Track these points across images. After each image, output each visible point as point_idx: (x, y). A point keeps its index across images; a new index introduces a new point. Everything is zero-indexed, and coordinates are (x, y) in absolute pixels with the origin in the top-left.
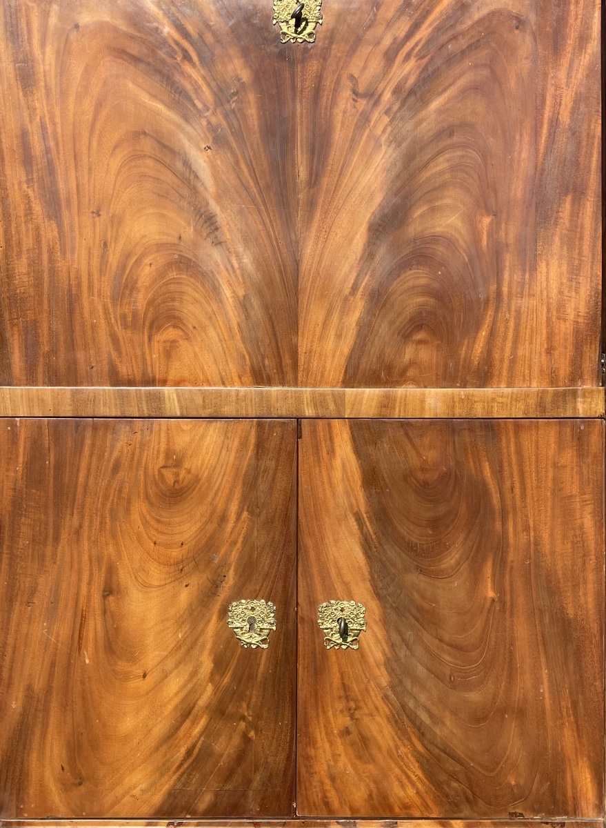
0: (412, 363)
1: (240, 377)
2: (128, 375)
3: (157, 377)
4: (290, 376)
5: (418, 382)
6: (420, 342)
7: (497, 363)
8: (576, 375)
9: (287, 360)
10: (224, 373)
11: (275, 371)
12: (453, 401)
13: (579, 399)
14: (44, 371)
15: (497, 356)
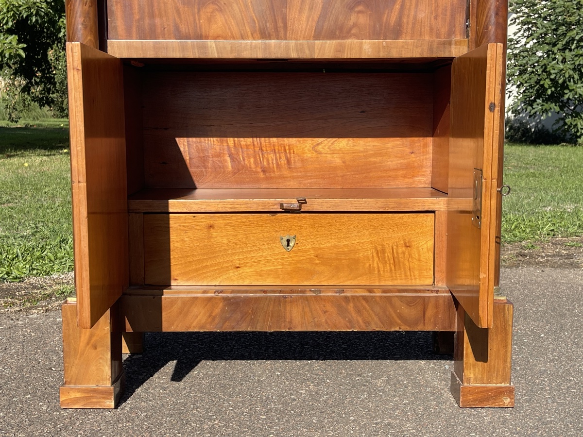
0: (355, 25)
1: (252, 34)
2: (186, 33)
3: (203, 34)
4: (282, 33)
5: (357, 37)
6: (359, 12)
7: (405, 25)
8: (451, 32)
9: (280, 24)
10: (243, 32)
11: (273, 30)
12: (379, 48)
13: (453, 46)
14: (137, 31)
15: (405, 20)
